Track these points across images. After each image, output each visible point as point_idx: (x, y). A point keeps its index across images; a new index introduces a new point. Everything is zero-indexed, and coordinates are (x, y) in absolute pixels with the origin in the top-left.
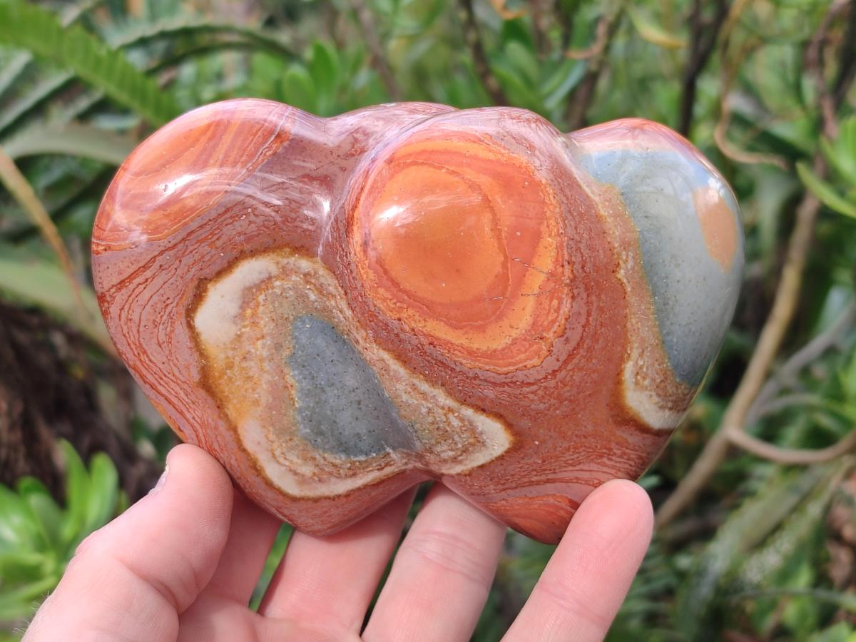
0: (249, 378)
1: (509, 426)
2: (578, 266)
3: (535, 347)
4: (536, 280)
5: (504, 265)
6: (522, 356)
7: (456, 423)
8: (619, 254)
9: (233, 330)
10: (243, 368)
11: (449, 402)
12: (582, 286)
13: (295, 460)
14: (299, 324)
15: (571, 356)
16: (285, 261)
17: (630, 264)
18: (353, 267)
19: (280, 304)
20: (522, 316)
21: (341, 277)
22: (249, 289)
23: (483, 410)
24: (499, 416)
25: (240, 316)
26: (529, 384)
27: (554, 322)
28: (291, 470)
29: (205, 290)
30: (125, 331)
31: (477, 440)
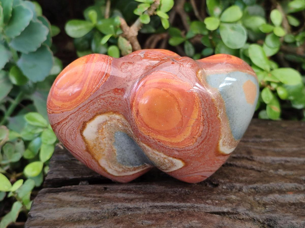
0: (101, 149)
1: (183, 161)
2: (205, 116)
3: (192, 140)
4: (192, 122)
5: (182, 118)
6: (188, 143)
7: (167, 161)
8: (218, 110)
9: (96, 136)
10: (100, 146)
11: (165, 156)
12: (206, 122)
13: (117, 168)
14: (116, 134)
15: (203, 141)
16: (111, 116)
17: (222, 112)
18: (133, 120)
19: (110, 129)
20: (187, 133)
21: (129, 121)
22: (100, 124)
23: (175, 158)
24: (180, 159)
25: (98, 132)
26: (190, 150)
27: (197, 133)
28: (115, 170)
29: (86, 125)
30: (61, 136)
31: (173, 165)
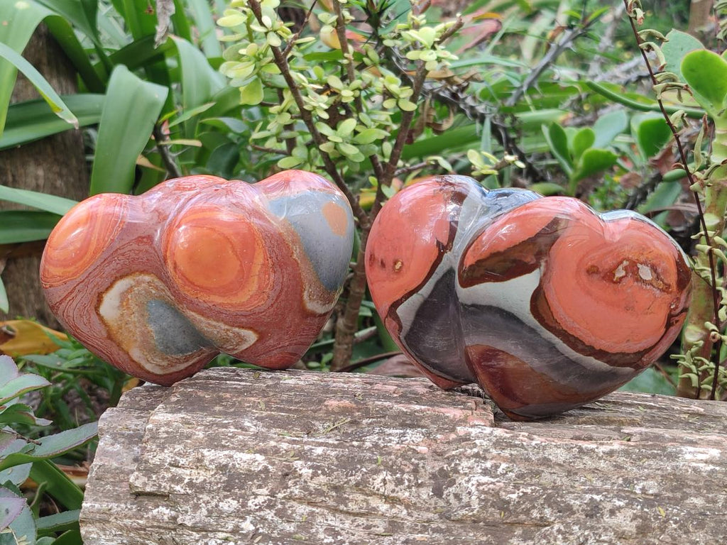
0: (130, 331)
1: (256, 331)
2: (275, 258)
3: (262, 297)
4: (257, 268)
5: (241, 265)
6: (256, 302)
7: (231, 335)
8: (292, 248)
9: (119, 312)
10: (126, 328)
11: (227, 327)
12: (278, 266)
13: (157, 360)
14: (150, 305)
15: (278, 297)
16: (137, 278)
17: (298, 250)
18: (171, 278)
19: (139, 297)
20: (253, 287)
21: (165, 282)
22: (123, 293)
23: (243, 327)
24: (250, 328)
25: (121, 306)
26: (261, 313)
27: (268, 284)
28: (157, 365)
29: (102, 297)
30: (67, 320)
31: (242, 340)
